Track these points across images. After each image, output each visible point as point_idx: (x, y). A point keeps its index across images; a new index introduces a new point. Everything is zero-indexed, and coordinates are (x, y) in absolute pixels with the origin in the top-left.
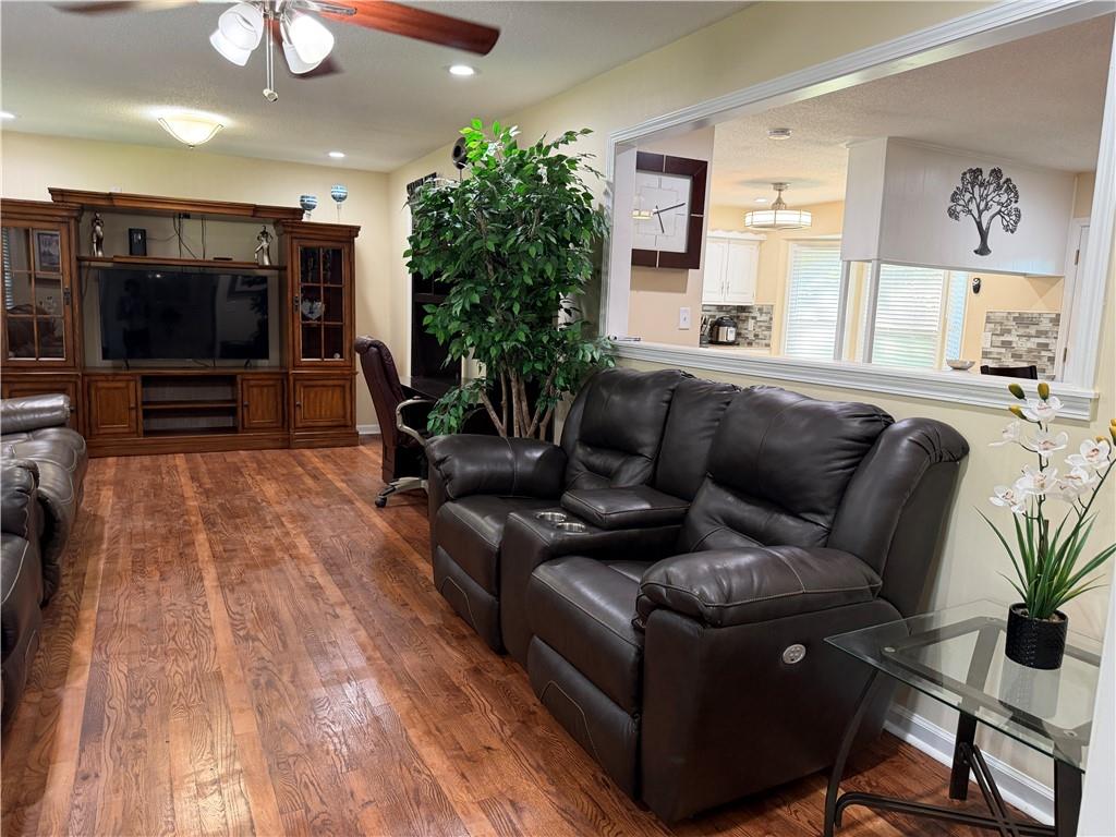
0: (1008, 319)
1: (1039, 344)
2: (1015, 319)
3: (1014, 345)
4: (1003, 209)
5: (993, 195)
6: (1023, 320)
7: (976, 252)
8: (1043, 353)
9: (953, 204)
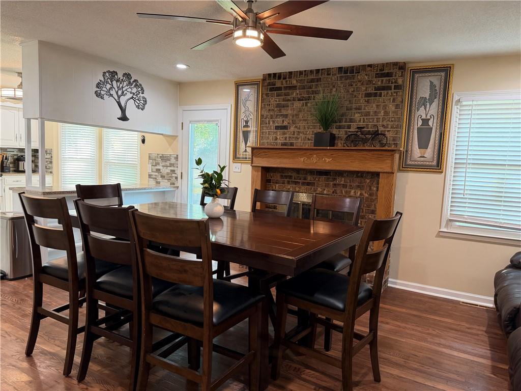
0: (158, 158)
1: (171, 170)
2: (160, 157)
3: (161, 171)
4: (134, 96)
5: (126, 88)
6: (164, 158)
7: (119, 119)
8: (173, 175)
9: (98, 89)
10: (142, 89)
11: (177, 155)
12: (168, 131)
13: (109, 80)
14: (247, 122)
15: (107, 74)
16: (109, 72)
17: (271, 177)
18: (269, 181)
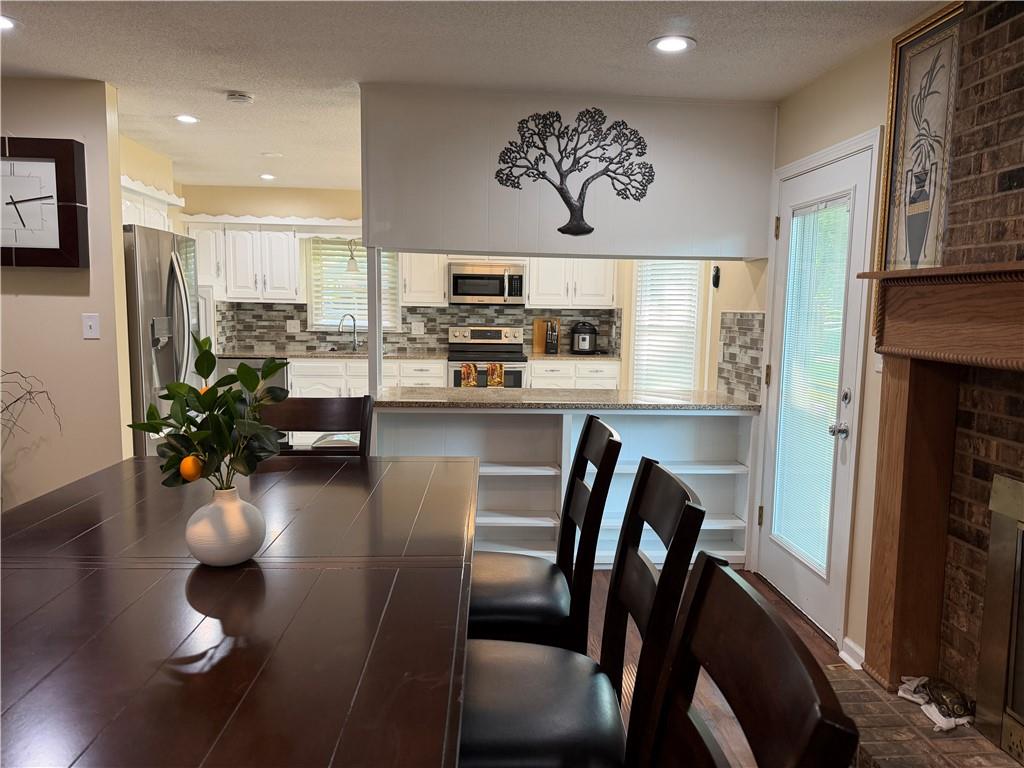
0: (733, 323)
1: (752, 359)
2: (738, 322)
4: (612, 167)
6: (744, 325)
7: (563, 230)
8: (754, 372)
9: (503, 166)
10: (640, 143)
11: (763, 316)
13: (536, 138)
14: (920, 180)
15: (531, 125)
16: (535, 117)
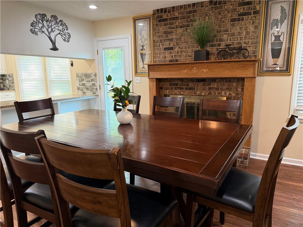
0: (83, 76)
1: (93, 84)
2: (84, 75)
3: (86, 85)
4: (61, 32)
5: (54, 26)
6: (87, 76)
7: (51, 49)
8: (94, 87)
9: (32, 28)
10: (66, 27)
11: (96, 73)
12: (88, 57)
13: (40, 21)
14: (143, 46)
15: (39, 16)
16: (40, 14)
17: (163, 86)
18: (161, 88)
